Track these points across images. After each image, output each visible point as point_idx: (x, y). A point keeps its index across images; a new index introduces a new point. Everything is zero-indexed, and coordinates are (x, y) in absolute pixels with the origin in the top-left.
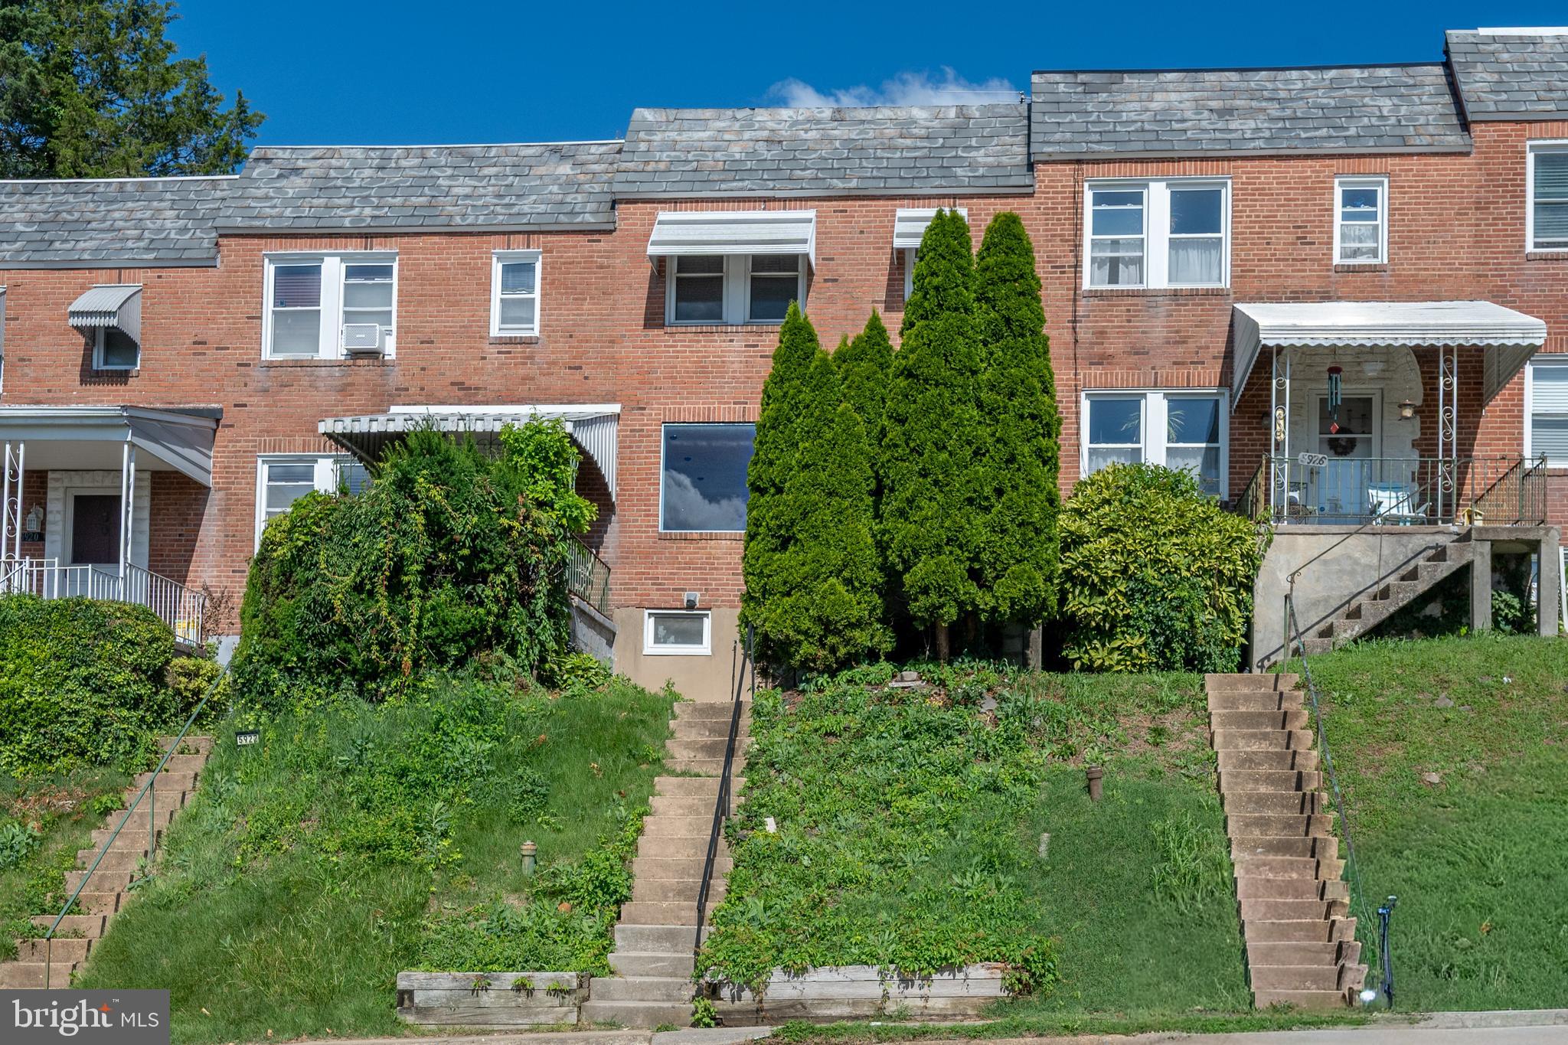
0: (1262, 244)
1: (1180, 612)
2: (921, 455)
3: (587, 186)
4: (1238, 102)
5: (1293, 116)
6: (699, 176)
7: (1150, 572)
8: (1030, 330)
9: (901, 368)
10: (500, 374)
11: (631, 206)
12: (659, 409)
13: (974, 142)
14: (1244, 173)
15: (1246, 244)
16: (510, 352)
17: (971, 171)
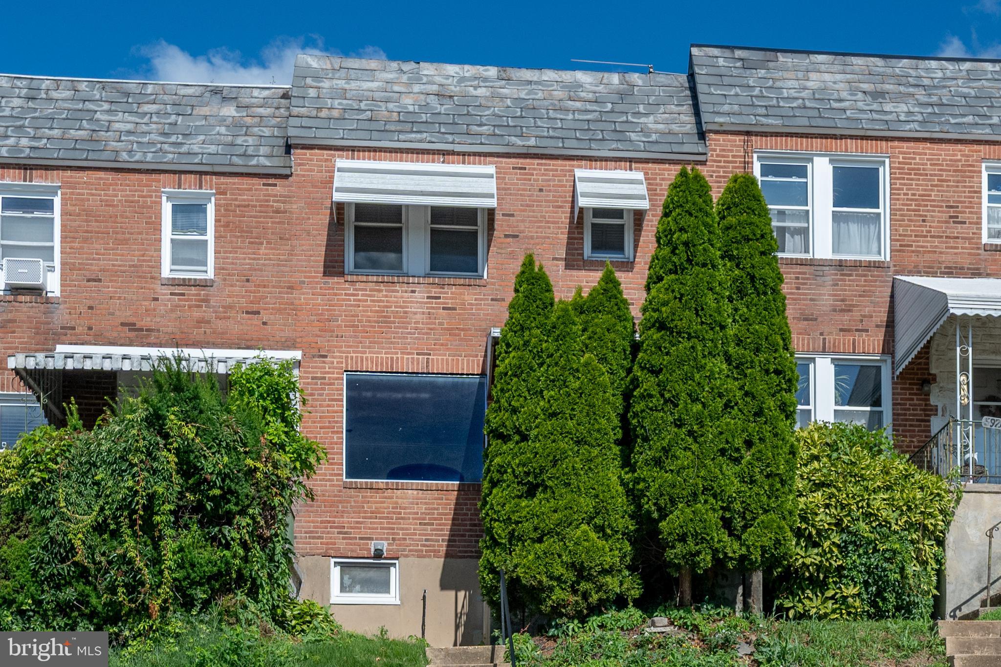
0: (918, 221)
1: (892, 563)
2: (676, 406)
3: (256, 129)
4: (887, 86)
5: (939, 102)
6: (374, 126)
7: (862, 524)
8: (771, 288)
9: (652, 320)
10: (173, 315)
11: (308, 152)
12: (341, 357)
13: (641, 108)
14: (900, 153)
15: (904, 220)
16: (183, 295)
17: (644, 136)
